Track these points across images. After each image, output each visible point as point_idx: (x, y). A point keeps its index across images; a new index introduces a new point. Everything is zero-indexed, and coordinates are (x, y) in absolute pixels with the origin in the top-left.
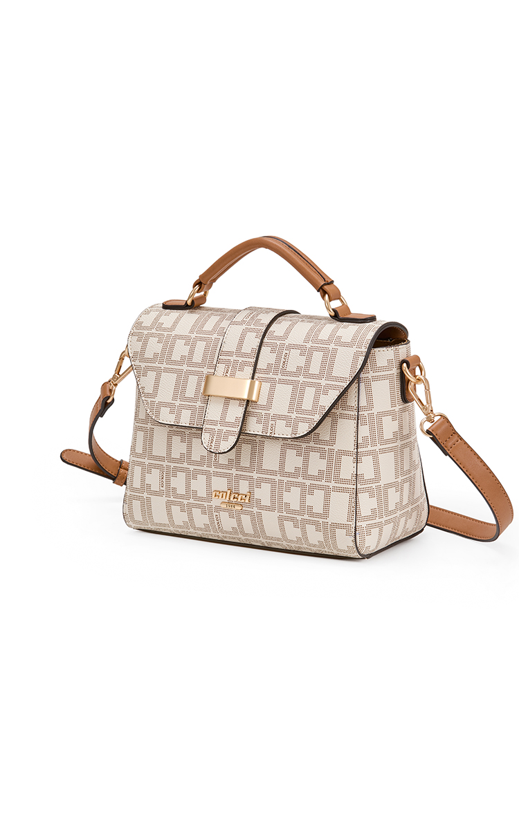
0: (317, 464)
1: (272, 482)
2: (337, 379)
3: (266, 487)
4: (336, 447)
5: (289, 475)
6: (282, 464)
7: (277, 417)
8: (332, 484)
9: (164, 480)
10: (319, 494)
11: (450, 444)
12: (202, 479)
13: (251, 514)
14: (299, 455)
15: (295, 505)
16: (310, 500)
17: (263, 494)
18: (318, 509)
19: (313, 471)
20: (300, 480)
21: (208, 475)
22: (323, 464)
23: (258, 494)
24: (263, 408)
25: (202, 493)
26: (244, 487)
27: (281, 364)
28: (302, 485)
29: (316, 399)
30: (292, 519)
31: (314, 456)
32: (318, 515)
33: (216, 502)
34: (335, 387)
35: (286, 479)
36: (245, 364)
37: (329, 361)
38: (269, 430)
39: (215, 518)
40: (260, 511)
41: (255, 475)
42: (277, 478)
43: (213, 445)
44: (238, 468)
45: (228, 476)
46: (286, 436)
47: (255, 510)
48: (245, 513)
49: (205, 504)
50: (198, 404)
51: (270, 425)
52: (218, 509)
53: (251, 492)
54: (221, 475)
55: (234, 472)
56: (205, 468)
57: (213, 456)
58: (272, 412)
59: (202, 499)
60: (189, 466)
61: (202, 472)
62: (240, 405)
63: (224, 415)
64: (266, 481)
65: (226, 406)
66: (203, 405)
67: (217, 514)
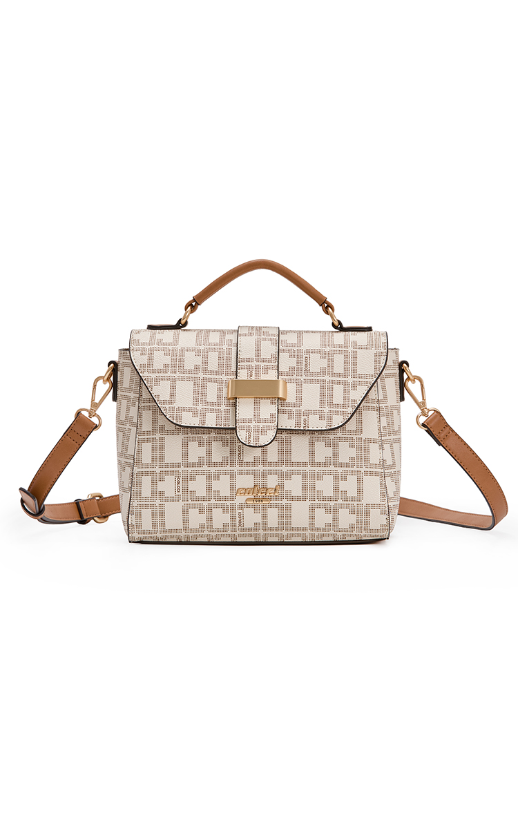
0: (347, 452)
1: (303, 473)
2: (363, 376)
3: (297, 479)
4: (363, 436)
5: (320, 464)
6: (312, 456)
7: (307, 412)
8: (363, 469)
9: (181, 485)
10: (352, 480)
11: (442, 435)
12: (225, 479)
13: (279, 506)
14: (327, 445)
15: (328, 492)
16: (343, 486)
17: (294, 485)
18: (352, 492)
19: (343, 458)
20: (332, 468)
21: (232, 475)
22: (353, 452)
23: (288, 485)
24: (292, 404)
25: (225, 492)
26: (272, 481)
27: (304, 367)
28: (334, 473)
29: (346, 395)
30: (324, 506)
31: (343, 446)
32: (352, 499)
33: (240, 499)
34: (363, 384)
35: (317, 469)
36: (269, 367)
37: (351, 362)
38: (302, 424)
39: (237, 516)
40: (290, 502)
41: (284, 469)
42: (308, 469)
43: (252, 439)
44: (266, 463)
45: (255, 473)
46: (320, 429)
47: (284, 501)
48: (272, 506)
49: (228, 503)
50: (223, 407)
51: (302, 420)
52: (241, 506)
53: (280, 485)
54: (247, 473)
55: (261, 468)
56: (228, 468)
57: (237, 456)
58: (303, 408)
59: (224, 498)
60: (209, 469)
61: (225, 473)
62: (272, 403)
63: (257, 413)
64: (296, 473)
65: (257, 405)
66: (228, 408)
67: (241, 511)
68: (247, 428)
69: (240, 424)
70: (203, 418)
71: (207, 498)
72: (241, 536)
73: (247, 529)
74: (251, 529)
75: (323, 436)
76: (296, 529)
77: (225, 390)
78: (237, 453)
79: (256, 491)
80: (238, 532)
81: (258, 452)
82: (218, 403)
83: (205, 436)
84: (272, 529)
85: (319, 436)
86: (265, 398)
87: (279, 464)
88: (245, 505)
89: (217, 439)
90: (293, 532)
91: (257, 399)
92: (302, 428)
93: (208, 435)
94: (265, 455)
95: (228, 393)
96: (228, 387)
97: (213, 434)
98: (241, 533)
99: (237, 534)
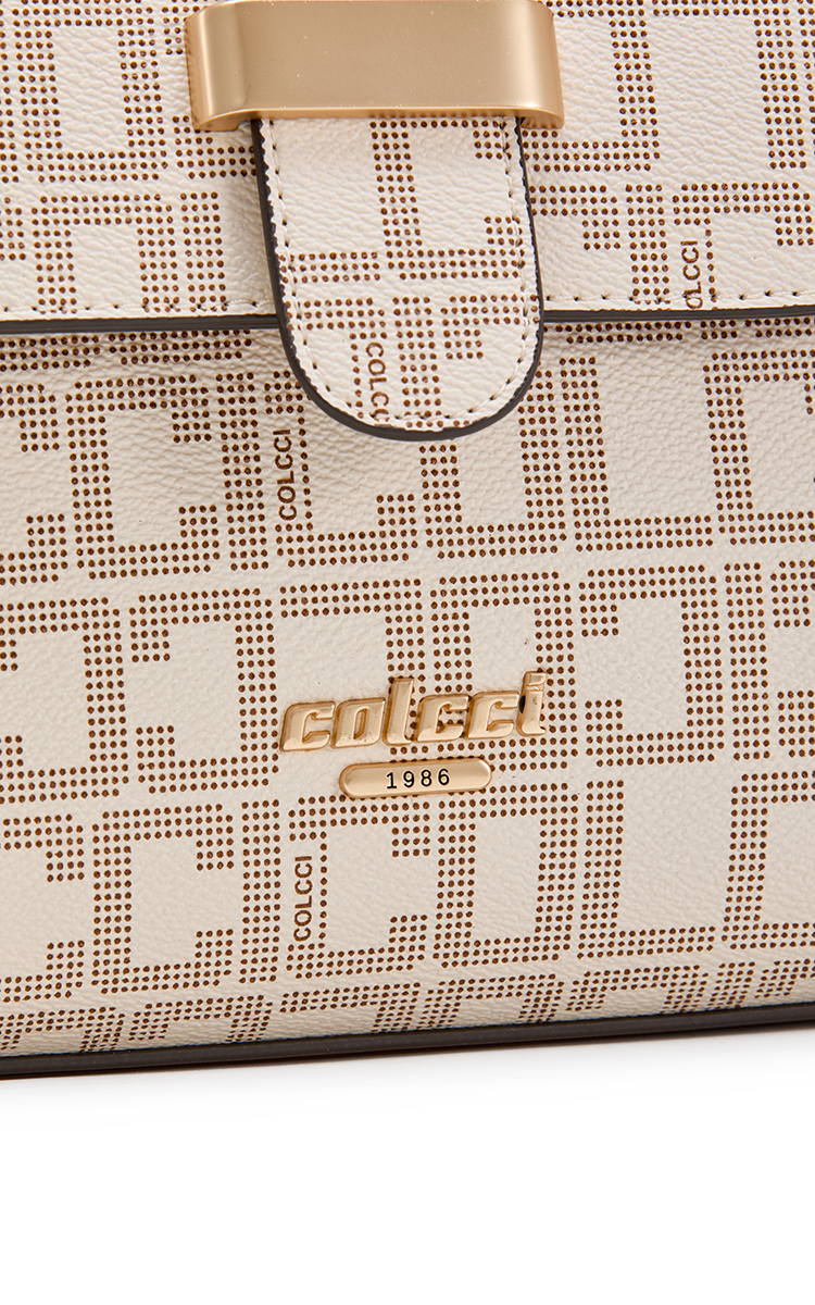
1: (688, 587)
3: (652, 626)
6: (732, 477)
7: (702, 201)
12: (206, 650)
13: (551, 804)
17: (637, 665)
21: (249, 619)
23: (598, 668)
24: (600, 155)
25: (210, 729)
26: (501, 650)
33: (307, 772)
35: (768, 556)
38: (674, 276)
39: (288, 879)
40: (615, 773)
41: (571, 564)
42: (717, 556)
43: (393, 386)
44: (454, 537)
45: (389, 599)
46: (791, 302)
47: (581, 772)
48: (506, 804)
49: (231, 800)
50: (173, 184)
51: (674, 249)
52: (316, 817)
53: (553, 667)
54: (346, 601)
55: (425, 566)
56: (222, 576)
57: (270, 499)
58: (669, 174)
59: (208, 772)
60: (100, 588)
61: (205, 608)
62: (482, 152)
63: (400, 217)
64: (645, 585)
65: (393, 162)
66: (207, 185)
67: (311, 847)
68: (356, 319)
69: (310, 292)
70: (57, 260)
71: (97, 778)
72: (295, 1002)
73: (342, 961)
74: (368, 958)
75: (787, 343)
76: (646, 940)
77: (171, 70)
78: (271, 476)
79: (402, 720)
80: (287, 982)
81: (401, 467)
82: (139, 159)
83: (59, 382)
84: (495, 950)
85: (766, 345)
86: (436, 120)
87: (535, 535)
88: (341, 805)
89: (136, 397)
90: (623, 963)
91: (390, 124)
92: (678, 304)
93: (80, 374)
94: (443, 487)
95: (193, 89)
96: (189, 51)
97: (106, 367)
98: (304, 985)
99: (273, 992)
